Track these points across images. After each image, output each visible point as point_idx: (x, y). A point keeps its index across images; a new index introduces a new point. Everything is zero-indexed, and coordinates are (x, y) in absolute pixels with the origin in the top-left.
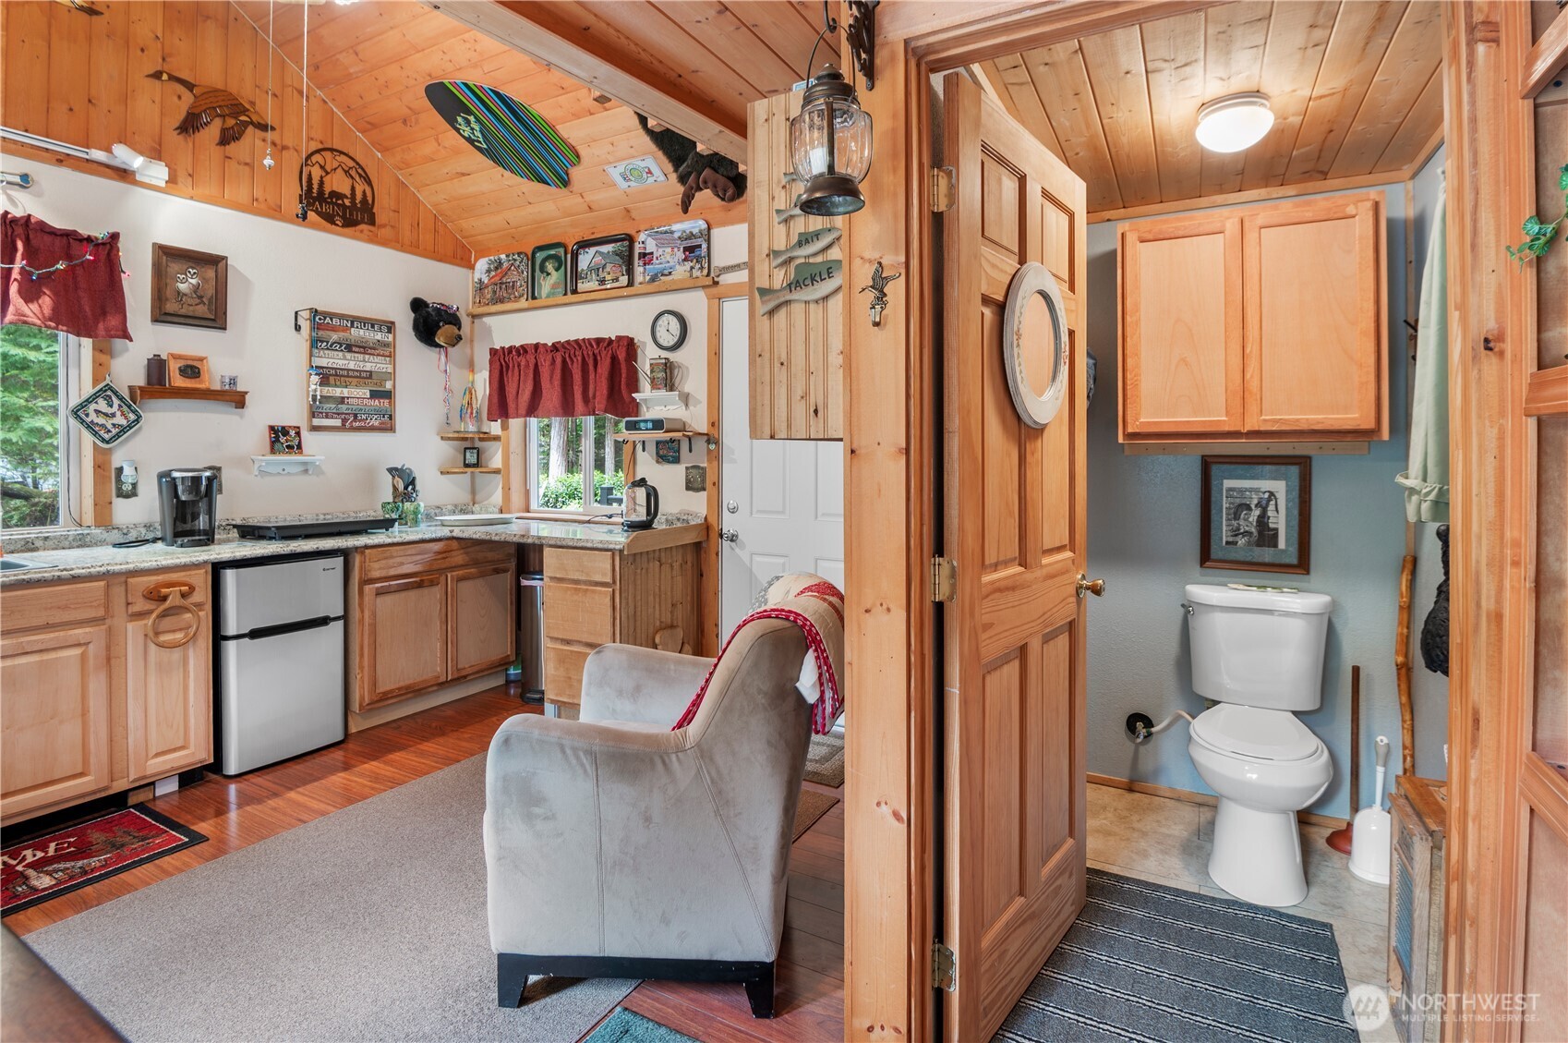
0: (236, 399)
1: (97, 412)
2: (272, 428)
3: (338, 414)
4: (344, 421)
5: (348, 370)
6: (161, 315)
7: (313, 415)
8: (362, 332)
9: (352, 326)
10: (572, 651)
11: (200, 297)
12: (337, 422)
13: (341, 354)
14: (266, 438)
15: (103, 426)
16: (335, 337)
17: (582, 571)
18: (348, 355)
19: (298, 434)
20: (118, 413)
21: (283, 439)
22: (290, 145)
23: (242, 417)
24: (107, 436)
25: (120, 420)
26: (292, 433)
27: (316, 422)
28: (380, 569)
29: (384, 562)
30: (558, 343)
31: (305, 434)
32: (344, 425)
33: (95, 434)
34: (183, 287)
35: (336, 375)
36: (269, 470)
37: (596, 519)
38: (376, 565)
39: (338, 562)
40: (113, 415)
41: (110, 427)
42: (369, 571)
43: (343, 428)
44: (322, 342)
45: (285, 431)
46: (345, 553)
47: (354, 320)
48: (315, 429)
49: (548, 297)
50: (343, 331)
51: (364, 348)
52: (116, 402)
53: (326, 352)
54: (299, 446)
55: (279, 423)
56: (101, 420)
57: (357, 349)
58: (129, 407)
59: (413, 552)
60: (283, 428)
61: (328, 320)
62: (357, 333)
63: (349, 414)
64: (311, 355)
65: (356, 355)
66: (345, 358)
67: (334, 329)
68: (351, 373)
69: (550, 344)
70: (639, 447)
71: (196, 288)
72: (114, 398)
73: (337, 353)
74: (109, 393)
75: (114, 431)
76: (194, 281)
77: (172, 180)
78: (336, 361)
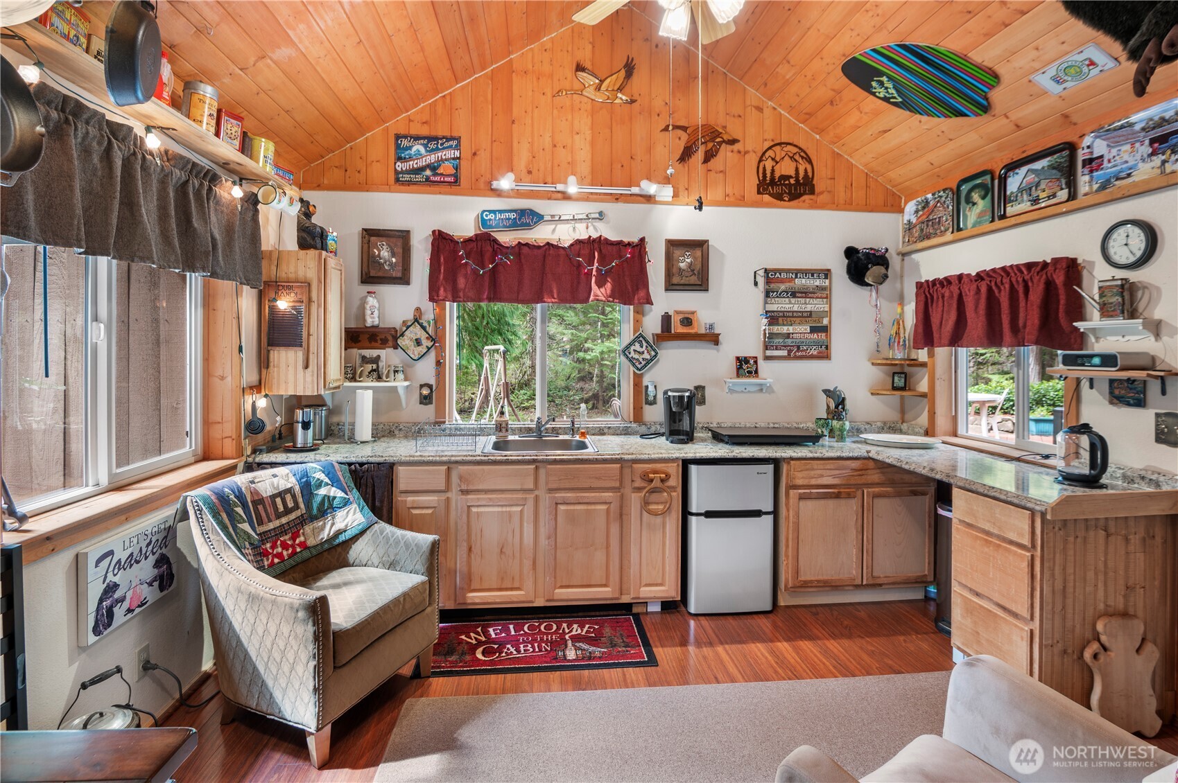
0: (712, 338)
1: (635, 351)
2: (738, 358)
3: (785, 346)
4: (790, 352)
5: (793, 312)
6: (670, 286)
7: (766, 348)
8: (804, 281)
9: (796, 277)
10: (981, 607)
11: (693, 271)
12: (784, 353)
13: (787, 300)
14: (733, 365)
15: (637, 360)
16: (783, 287)
17: (994, 524)
18: (793, 300)
19: (756, 362)
20: (646, 352)
21: (745, 367)
22: (750, 149)
23: (718, 350)
24: (639, 366)
25: (647, 356)
26: (752, 362)
27: (769, 353)
28: (802, 478)
29: (806, 472)
30: (982, 271)
31: (761, 362)
32: (789, 355)
33: (634, 365)
34: (682, 265)
35: (784, 316)
36: (736, 388)
37: (1030, 458)
38: (799, 475)
39: (770, 468)
40: (643, 353)
41: (641, 360)
42: (794, 478)
43: (788, 357)
44: (773, 292)
45: (746, 360)
46: (776, 462)
47: (798, 273)
48: (767, 358)
49: (974, 226)
50: (790, 282)
51: (806, 293)
52: (645, 344)
53: (777, 299)
54: (756, 372)
55: (742, 354)
56: (636, 356)
57: (800, 295)
58: (651, 347)
59: (832, 467)
60: (745, 358)
61: (778, 275)
62: (801, 282)
63: (793, 346)
64: (766, 303)
65: (799, 299)
66: (790, 303)
67: (782, 281)
68: (795, 314)
69: (974, 274)
70: (1085, 385)
71: (690, 265)
72: (643, 342)
73: (784, 299)
74: (641, 339)
75: (643, 363)
76: (689, 260)
77: (676, 195)
78: (784, 306)
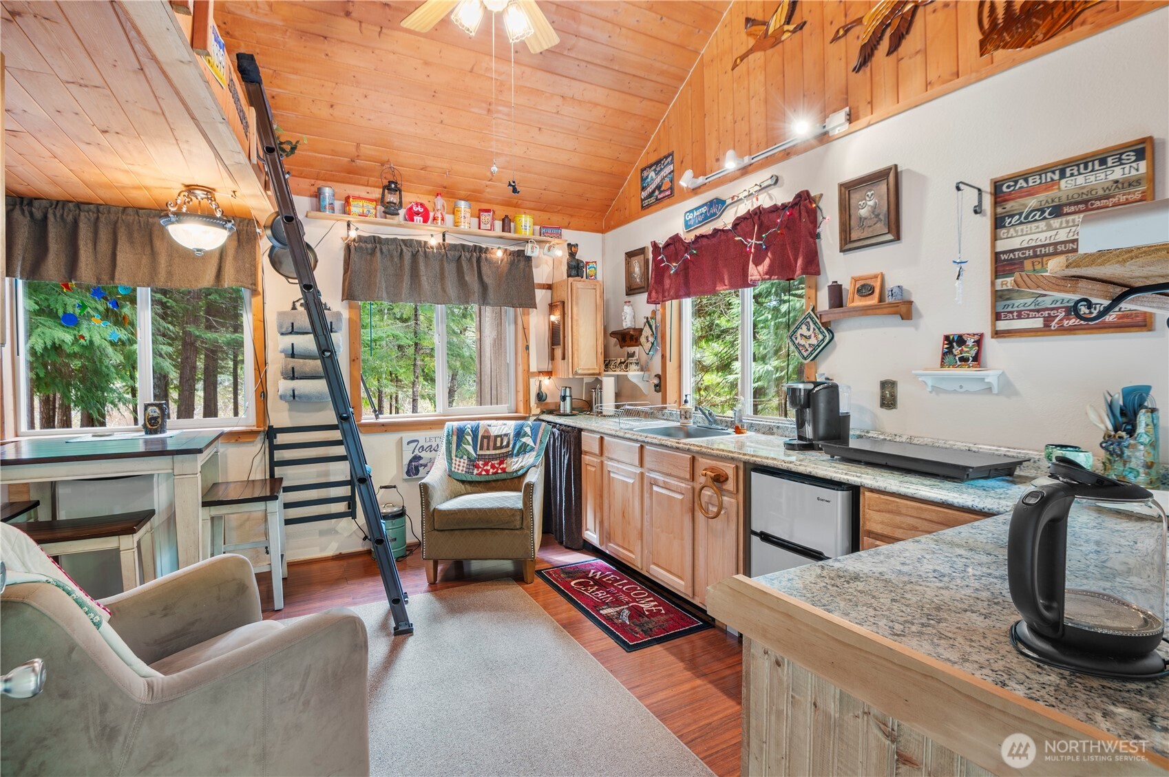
0: (903, 309)
1: (802, 335)
2: (947, 338)
3: (1038, 311)
4: (1048, 321)
5: (1055, 244)
6: (847, 243)
7: (997, 316)
8: (1080, 180)
9: (1063, 176)
11: (877, 216)
12: (1038, 323)
13: (1042, 225)
14: (938, 346)
15: (804, 346)
16: (1032, 202)
18: (1056, 222)
19: (979, 343)
20: (813, 335)
21: (956, 350)
23: (917, 327)
24: (805, 354)
25: (814, 341)
26: (970, 342)
27: (1002, 325)
28: (882, 523)
29: (887, 515)
31: (990, 344)
32: (1047, 324)
33: (800, 352)
34: (863, 212)
35: (1036, 256)
36: (944, 386)
38: (876, 516)
40: (810, 337)
41: (807, 346)
42: (869, 520)
43: (1046, 330)
44: (1012, 216)
45: (961, 341)
47: (1063, 168)
48: (997, 334)
50: (1046, 189)
51: (1085, 202)
52: (812, 326)
53: (1019, 228)
54: (976, 358)
56: (802, 342)
57: (1073, 209)
58: (819, 329)
59: (933, 517)
60: (960, 337)
61: (1021, 183)
62: (1069, 186)
63: (1057, 309)
64: (995, 238)
65: (1070, 218)
66: (1050, 228)
67: (1031, 193)
68: (1060, 248)
71: (874, 207)
72: (811, 323)
73: (1036, 224)
74: (809, 320)
75: (810, 350)
76: (871, 203)
78: (1034, 237)
